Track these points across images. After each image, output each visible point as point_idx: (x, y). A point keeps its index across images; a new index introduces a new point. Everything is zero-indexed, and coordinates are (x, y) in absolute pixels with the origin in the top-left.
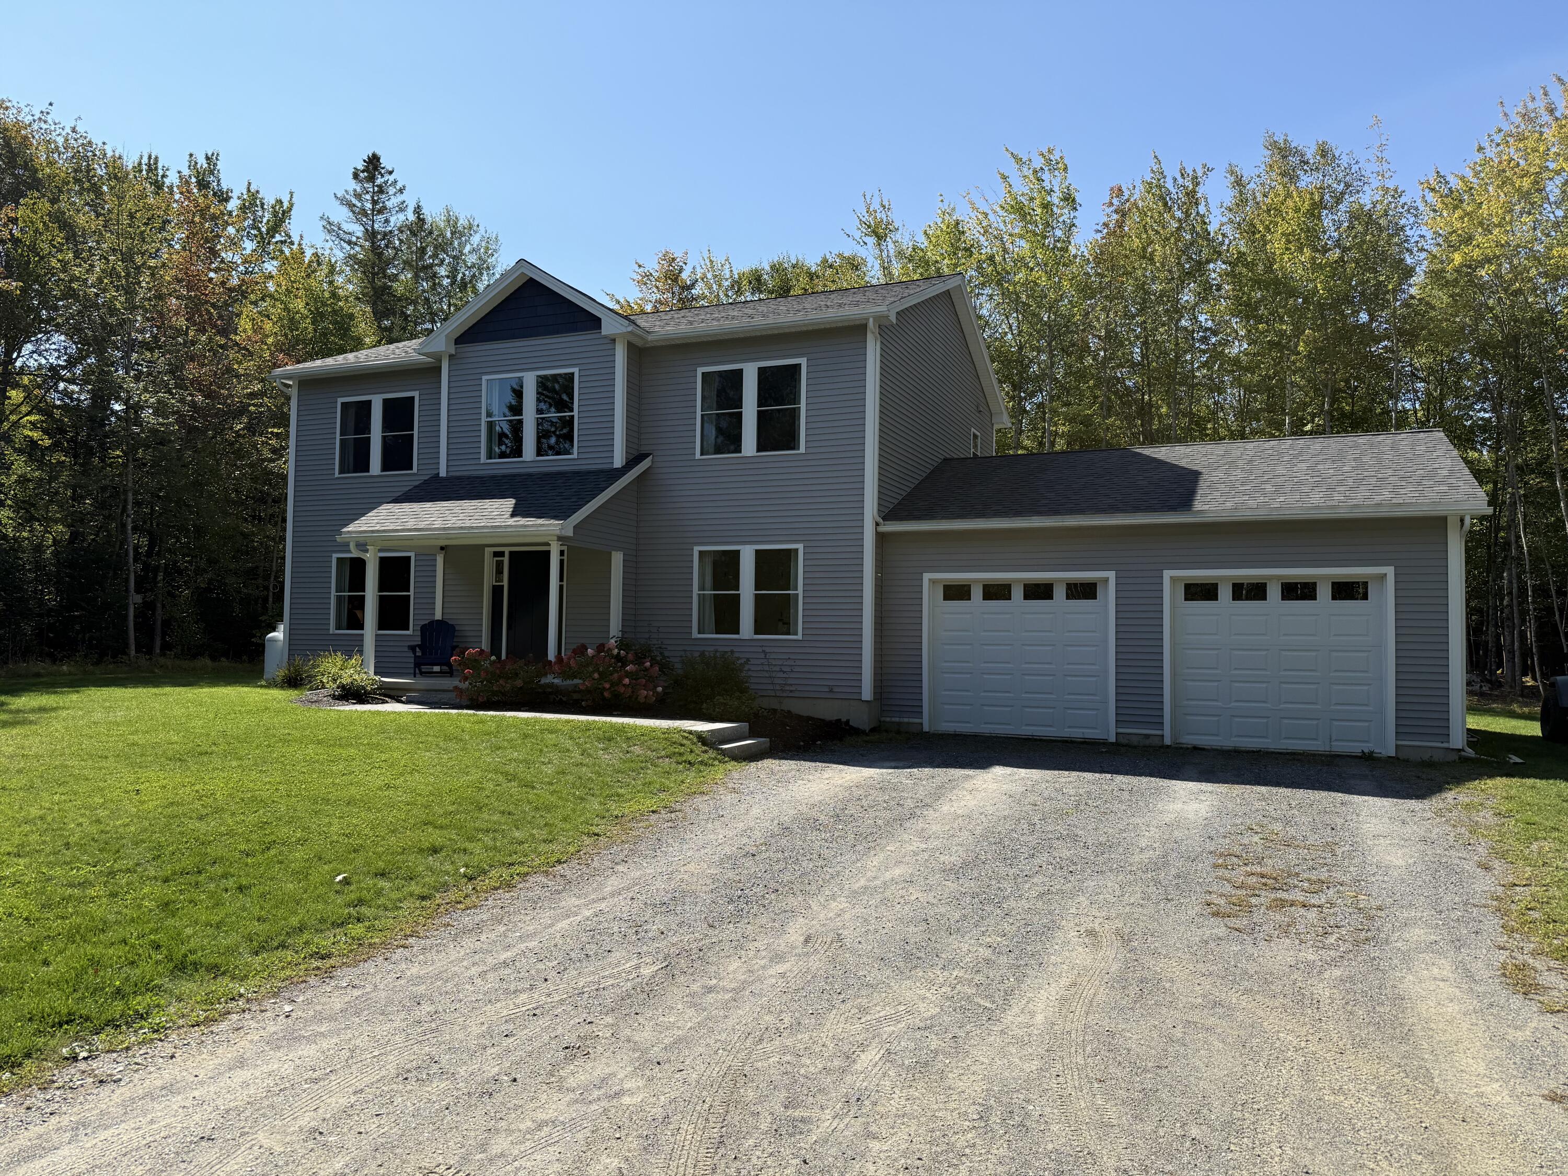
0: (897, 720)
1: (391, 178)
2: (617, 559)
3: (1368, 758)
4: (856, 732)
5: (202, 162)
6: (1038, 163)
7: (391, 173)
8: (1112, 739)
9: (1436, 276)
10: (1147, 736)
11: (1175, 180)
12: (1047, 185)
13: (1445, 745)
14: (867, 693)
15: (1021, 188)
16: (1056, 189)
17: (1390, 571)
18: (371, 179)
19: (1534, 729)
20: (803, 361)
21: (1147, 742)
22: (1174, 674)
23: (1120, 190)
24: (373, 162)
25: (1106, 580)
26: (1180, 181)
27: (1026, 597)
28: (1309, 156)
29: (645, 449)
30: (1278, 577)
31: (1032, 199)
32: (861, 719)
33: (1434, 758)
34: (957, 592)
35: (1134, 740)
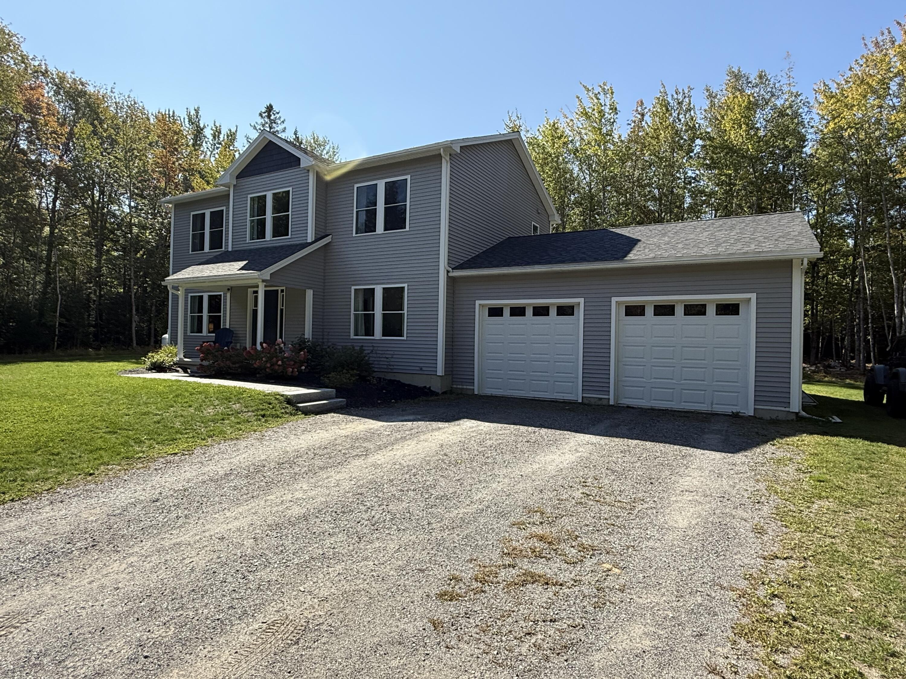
0: (461, 387)
1: (278, 116)
2: (309, 294)
3: (736, 416)
4: (436, 394)
5: (193, 112)
6: (598, 90)
7: (278, 113)
8: (580, 401)
9: (822, 143)
10: (600, 399)
11: (672, 96)
12: (602, 101)
13: (787, 409)
14: (440, 371)
15: (588, 104)
16: (608, 104)
17: (753, 296)
18: (269, 116)
20: (408, 177)
21: (600, 403)
22: (617, 361)
23: (642, 102)
24: (270, 109)
25: (579, 304)
26: (675, 96)
27: (534, 315)
28: (751, 79)
29: (328, 232)
30: (682, 301)
31: (594, 110)
32: (437, 386)
33: (780, 418)
34: (496, 312)
35: (593, 401)
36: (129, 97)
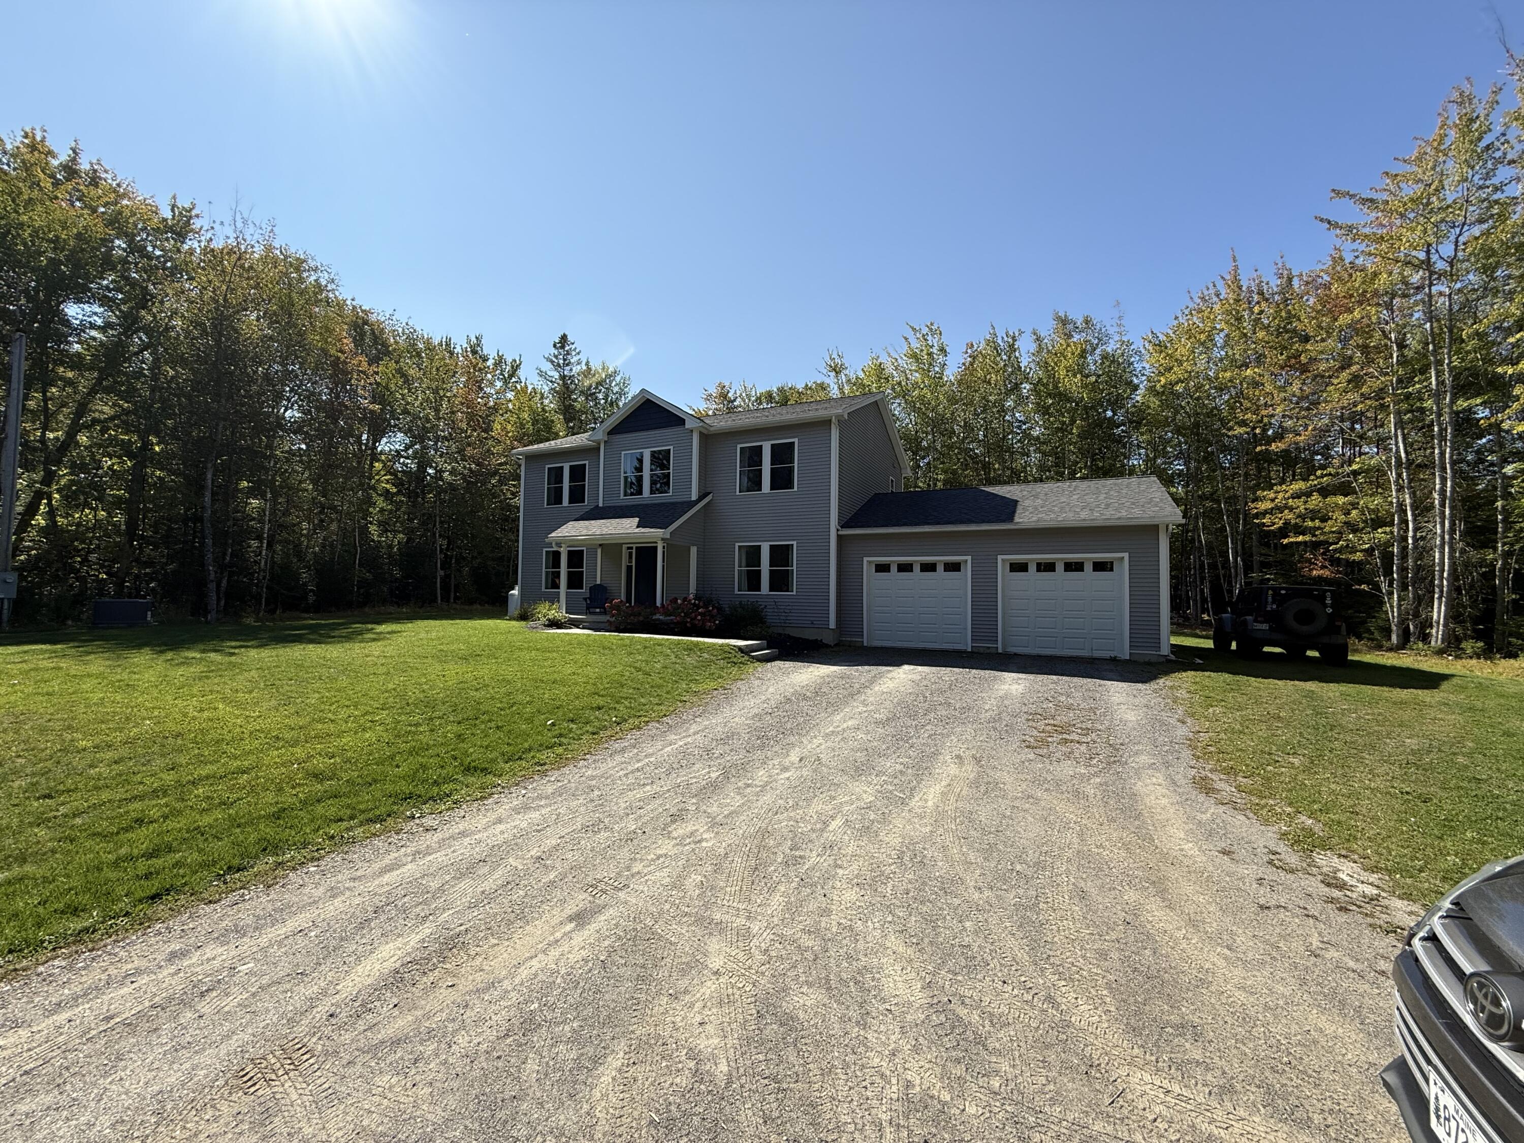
0: (849, 639)
1: (573, 347)
2: (694, 550)
3: (1114, 660)
4: (827, 646)
5: (474, 340)
6: (925, 330)
8: (969, 649)
9: (1152, 390)
10: (989, 648)
11: (1003, 338)
12: (930, 343)
13: (1158, 653)
14: (832, 625)
15: (915, 344)
16: (935, 344)
17: (1126, 555)
18: (563, 347)
19: (1209, 644)
20: (796, 440)
21: (988, 651)
22: (1004, 614)
23: (972, 345)
24: (564, 338)
25: (966, 561)
26: (1006, 339)
27: (922, 571)
28: (1078, 324)
29: (708, 490)
30: (1062, 559)
31: (922, 351)
32: (829, 639)
33: (1152, 660)
34: (883, 568)
35: (982, 650)
36: (407, 324)
